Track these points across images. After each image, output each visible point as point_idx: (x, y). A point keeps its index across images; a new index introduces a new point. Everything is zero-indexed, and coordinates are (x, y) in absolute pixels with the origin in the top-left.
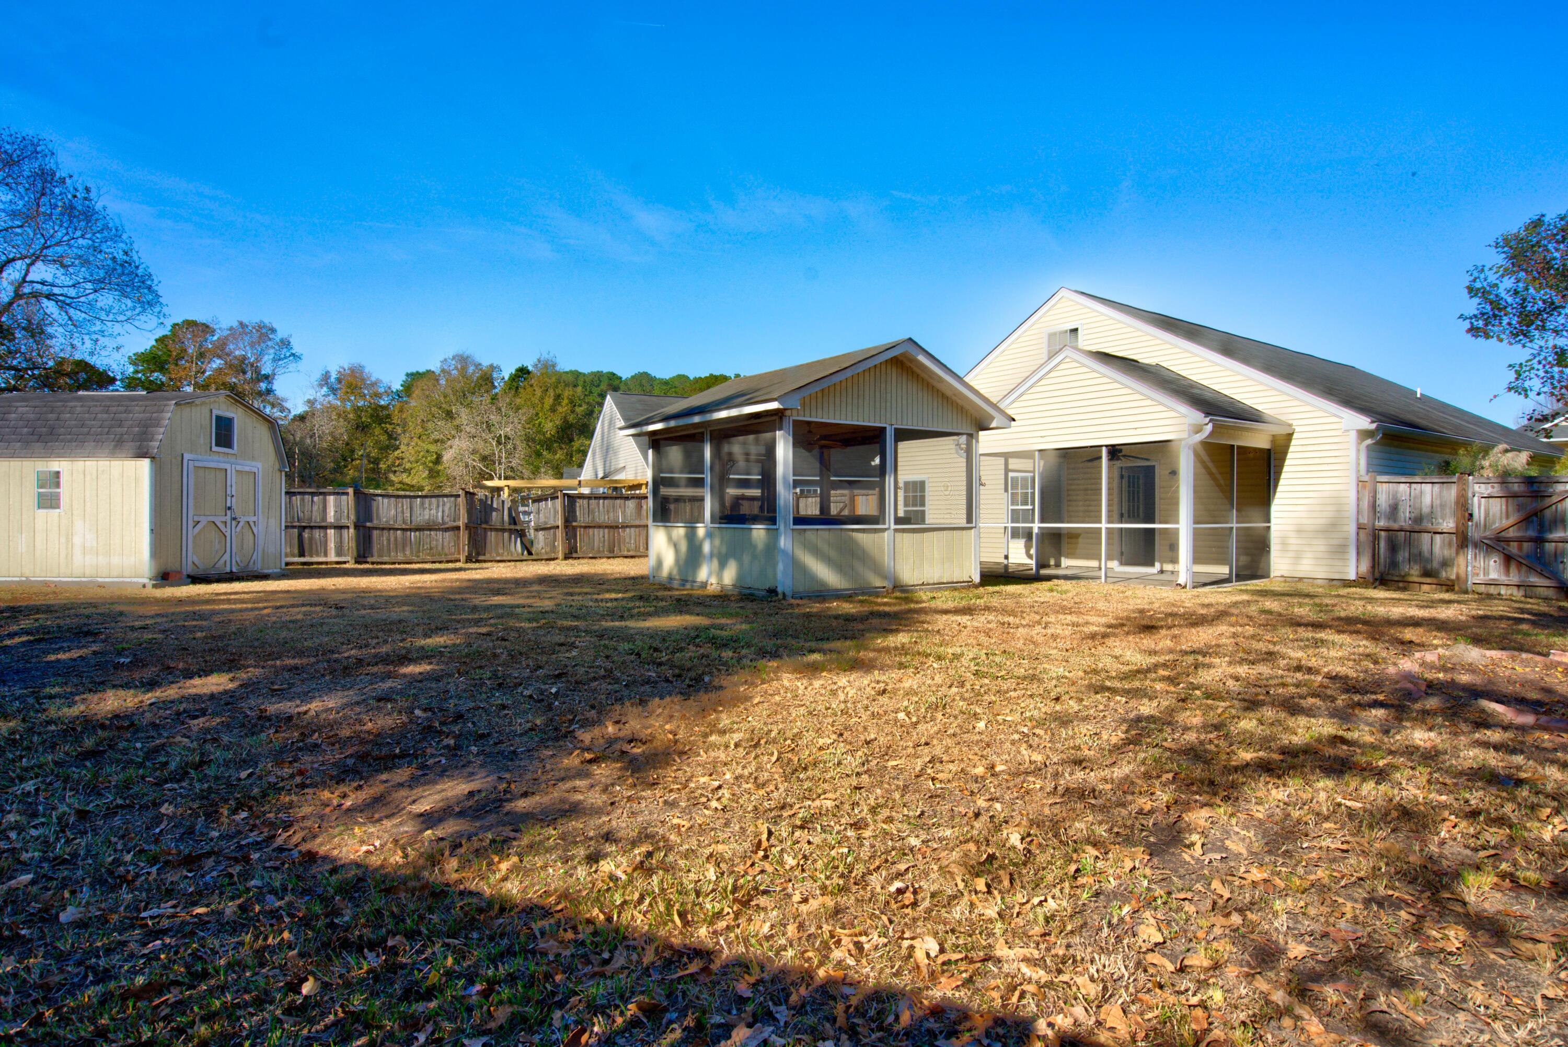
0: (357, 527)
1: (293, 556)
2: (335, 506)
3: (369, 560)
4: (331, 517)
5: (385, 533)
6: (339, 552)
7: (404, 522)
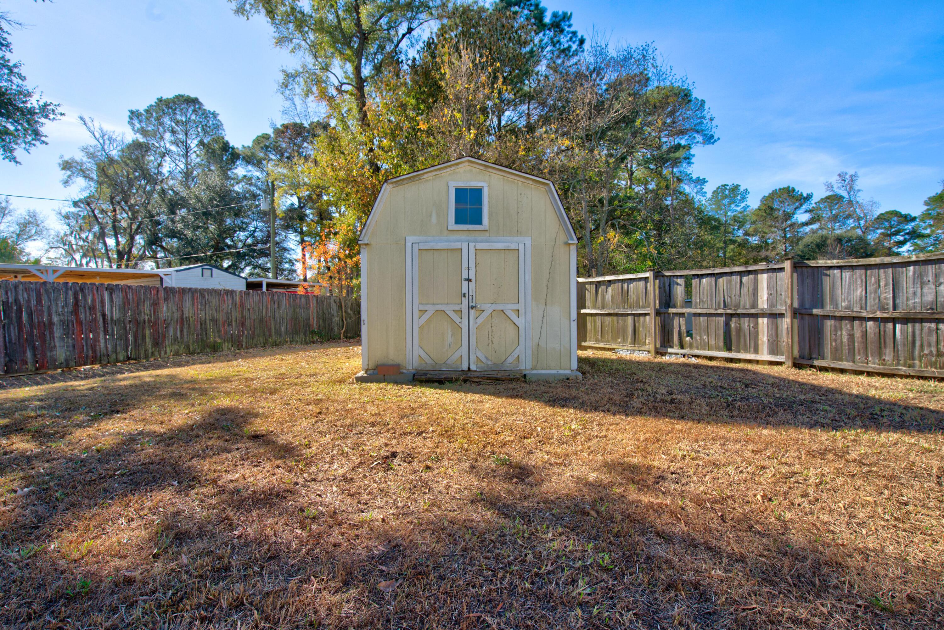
0: (795, 313)
1: (718, 349)
2: (769, 288)
3: (816, 363)
4: (763, 303)
5: (846, 325)
6: (774, 349)
7: (883, 308)
